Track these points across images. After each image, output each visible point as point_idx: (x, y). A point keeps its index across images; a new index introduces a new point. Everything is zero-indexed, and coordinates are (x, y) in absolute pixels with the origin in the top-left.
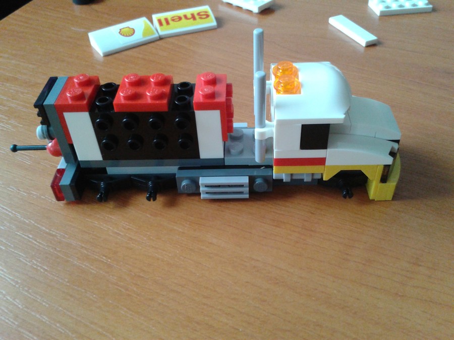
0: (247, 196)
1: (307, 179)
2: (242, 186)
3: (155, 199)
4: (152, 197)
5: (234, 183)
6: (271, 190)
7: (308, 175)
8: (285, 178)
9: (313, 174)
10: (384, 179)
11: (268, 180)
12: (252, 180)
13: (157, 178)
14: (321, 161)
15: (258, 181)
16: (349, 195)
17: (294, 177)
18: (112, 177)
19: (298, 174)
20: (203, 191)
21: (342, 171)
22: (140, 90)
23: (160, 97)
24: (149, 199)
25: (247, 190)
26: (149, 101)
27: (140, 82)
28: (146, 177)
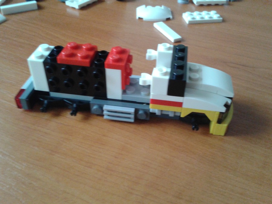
0: (132, 121)
1: (171, 115)
2: (130, 114)
3: (75, 115)
4: (74, 113)
5: (125, 111)
6: (148, 119)
7: (172, 112)
8: (158, 113)
9: (175, 112)
10: (220, 121)
11: (147, 112)
12: (137, 111)
13: (80, 102)
14: (180, 105)
15: (141, 112)
16: (196, 128)
17: (164, 113)
18: (53, 98)
19: (166, 111)
20: (106, 114)
21: (193, 112)
22: (75, 52)
23: (86, 57)
24: (72, 114)
25: (132, 116)
26: (80, 59)
27: (77, 47)
28: (73, 101)
